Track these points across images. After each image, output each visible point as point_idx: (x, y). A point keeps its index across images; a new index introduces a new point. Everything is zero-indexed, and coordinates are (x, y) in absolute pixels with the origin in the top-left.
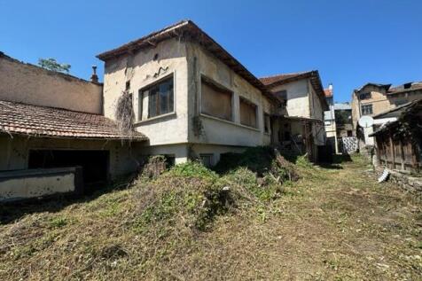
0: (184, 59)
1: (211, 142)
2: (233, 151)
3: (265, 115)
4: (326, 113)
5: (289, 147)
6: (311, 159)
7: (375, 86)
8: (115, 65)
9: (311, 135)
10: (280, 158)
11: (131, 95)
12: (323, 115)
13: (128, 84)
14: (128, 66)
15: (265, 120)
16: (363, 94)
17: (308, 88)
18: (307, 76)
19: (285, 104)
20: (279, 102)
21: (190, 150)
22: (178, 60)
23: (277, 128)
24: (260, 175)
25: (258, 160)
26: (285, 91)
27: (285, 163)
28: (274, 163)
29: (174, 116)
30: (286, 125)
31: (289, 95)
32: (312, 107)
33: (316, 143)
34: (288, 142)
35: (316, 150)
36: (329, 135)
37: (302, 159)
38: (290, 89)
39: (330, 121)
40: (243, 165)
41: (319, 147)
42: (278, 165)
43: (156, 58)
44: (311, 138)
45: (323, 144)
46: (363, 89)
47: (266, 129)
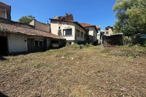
0: (74, 27)
1: (77, 40)
2: (79, 42)
5: (88, 41)
7: (110, 27)
8: (55, 22)
9: (93, 39)
10: (87, 43)
12: (97, 34)
13: (60, 28)
14: (59, 23)
15: (84, 35)
16: (107, 29)
19: (88, 32)
21: (74, 41)
23: (86, 37)
25: (84, 43)
27: (88, 44)
29: (72, 36)
31: (89, 30)
32: (94, 32)
33: (94, 41)
35: (93, 42)
36: (97, 39)
37: (91, 44)
38: (90, 28)
39: (99, 35)
41: (95, 42)
46: (107, 27)
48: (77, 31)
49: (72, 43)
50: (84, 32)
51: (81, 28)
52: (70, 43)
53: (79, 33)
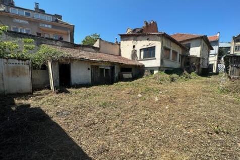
0: (160, 42)
1: (165, 66)
2: (169, 69)
3: (180, 55)
4: (211, 51)
5: (188, 68)
6: (198, 74)
8: (127, 38)
9: (199, 64)
10: (185, 72)
11: (136, 50)
12: (209, 52)
13: (134, 47)
14: (134, 40)
15: (179, 57)
16: (238, 39)
17: (201, 43)
18: (202, 38)
19: (189, 50)
20: (186, 49)
21: (159, 69)
22: (157, 42)
23: (184, 60)
24: (179, 76)
25: (179, 71)
26: (190, 44)
27: (187, 74)
28: (183, 73)
29: (155, 59)
30: (188, 59)
31: (191, 45)
32: (202, 50)
33: (201, 66)
34: (188, 66)
35: (201, 70)
36: (211, 63)
37: (193, 73)
38: (192, 43)
39: (214, 54)
40: (174, 73)
41: (203, 69)
42: (185, 74)
43: (148, 39)
44: (199, 65)
45: (206, 67)
46: (239, 36)
47: (179, 61)
48: (165, 49)
49: (156, 72)
50: (179, 51)
51: (172, 44)
52: (152, 72)
53: (169, 53)
